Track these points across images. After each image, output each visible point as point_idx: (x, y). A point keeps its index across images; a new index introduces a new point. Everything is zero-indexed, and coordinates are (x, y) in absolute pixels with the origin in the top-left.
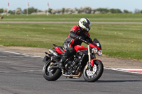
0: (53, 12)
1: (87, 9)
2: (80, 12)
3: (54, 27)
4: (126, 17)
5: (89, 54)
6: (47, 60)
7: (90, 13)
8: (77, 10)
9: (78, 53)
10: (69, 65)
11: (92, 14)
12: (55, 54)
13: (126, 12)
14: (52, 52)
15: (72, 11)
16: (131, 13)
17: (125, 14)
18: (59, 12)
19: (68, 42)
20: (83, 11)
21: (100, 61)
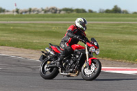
0: (20, 12)
1: (53, 9)
2: (46, 11)
3: (21, 26)
4: (90, 17)
5: (87, 53)
6: (43, 59)
7: (55, 12)
8: (43, 10)
9: (76, 52)
10: (67, 64)
11: (57, 14)
12: (52, 53)
13: (91, 11)
14: (49, 51)
15: (38, 11)
16: (95, 12)
17: (90, 14)
18: (26, 12)
19: (65, 41)
20: (49, 11)
21: (98, 60)
